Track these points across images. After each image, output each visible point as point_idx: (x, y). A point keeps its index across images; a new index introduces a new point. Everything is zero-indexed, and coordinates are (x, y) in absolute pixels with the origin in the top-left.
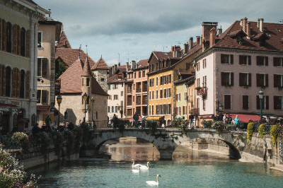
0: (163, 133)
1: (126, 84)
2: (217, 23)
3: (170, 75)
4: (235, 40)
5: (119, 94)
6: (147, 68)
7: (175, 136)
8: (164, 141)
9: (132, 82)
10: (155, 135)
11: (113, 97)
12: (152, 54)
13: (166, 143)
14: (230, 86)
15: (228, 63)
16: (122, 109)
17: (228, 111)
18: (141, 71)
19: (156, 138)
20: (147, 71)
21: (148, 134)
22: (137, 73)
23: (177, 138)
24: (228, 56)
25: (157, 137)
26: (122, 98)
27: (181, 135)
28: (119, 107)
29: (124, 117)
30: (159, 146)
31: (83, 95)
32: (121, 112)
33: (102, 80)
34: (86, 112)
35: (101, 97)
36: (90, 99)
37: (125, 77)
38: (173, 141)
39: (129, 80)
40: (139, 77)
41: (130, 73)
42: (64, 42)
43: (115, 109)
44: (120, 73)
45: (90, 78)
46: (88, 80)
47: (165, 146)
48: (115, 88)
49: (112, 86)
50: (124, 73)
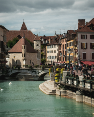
0: (35, 70)
1: (59, 45)
2: (85, 19)
3: (73, 42)
4: (89, 28)
5: (56, 50)
6: (66, 38)
7: (39, 72)
8: (35, 73)
9: (61, 44)
11: (54, 52)
12: (68, 31)
13: (36, 74)
14: (85, 49)
15: (84, 38)
16: (57, 57)
17: (85, 60)
18: (65, 39)
19: (32, 72)
20: (66, 39)
21: (29, 71)
22: (63, 40)
23: (40, 72)
24: (85, 35)
26: (57, 52)
27: (42, 71)
28: (56, 57)
29: (58, 61)
30: (33, 76)
31: (23, 53)
32: (57, 59)
33: (38, 45)
34: (24, 61)
35: (34, 54)
36: (26, 55)
37: (59, 42)
38: (38, 74)
39: (60, 43)
40: (64, 42)
41: (60, 40)
42: (24, 27)
43: (55, 57)
44: (57, 39)
45: (26, 46)
46: (25, 47)
47: (36, 76)
48: (55, 47)
49: (53, 46)
50: (59, 40)
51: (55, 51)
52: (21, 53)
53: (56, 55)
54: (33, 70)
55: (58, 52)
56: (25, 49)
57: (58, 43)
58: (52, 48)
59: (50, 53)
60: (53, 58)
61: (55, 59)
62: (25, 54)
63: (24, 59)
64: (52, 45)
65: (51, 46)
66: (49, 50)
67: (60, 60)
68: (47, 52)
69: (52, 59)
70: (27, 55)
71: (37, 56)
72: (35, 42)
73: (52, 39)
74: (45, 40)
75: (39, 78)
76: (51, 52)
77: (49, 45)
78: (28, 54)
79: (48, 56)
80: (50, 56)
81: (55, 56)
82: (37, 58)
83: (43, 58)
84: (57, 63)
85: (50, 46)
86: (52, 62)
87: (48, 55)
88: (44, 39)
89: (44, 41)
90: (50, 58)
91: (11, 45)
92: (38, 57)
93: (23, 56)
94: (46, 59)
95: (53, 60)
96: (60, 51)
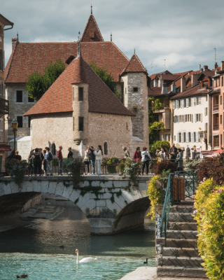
0: (95, 184)
1: (211, 95)
5: (203, 112)
7: (118, 190)
8: (97, 199)
9: (219, 92)
10: (81, 189)
11: (194, 118)
13: (101, 203)
19: (82, 194)
21: (67, 186)
25: (84, 191)
26: (206, 119)
27: (127, 189)
28: (201, 134)
29: (209, 149)
30: (88, 210)
31: (74, 114)
32: (206, 141)
33: (135, 90)
34: (79, 144)
35: (118, 118)
36: (85, 121)
37: (211, 85)
38: (112, 200)
39: (215, 89)
41: (217, 78)
42: (92, 33)
43: (198, 136)
44: (206, 78)
45: (86, 87)
46: (81, 90)
47: (99, 210)
48: (198, 103)
49: (193, 100)
50: (210, 78)
51: (198, 117)
52: (69, 114)
53: (204, 129)
54: (86, 184)
55: (208, 116)
56: (81, 97)
57: (207, 88)
58: (190, 105)
59: (181, 123)
60: (192, 137)
61: (199, 141)
62: (81, 120)
63: (78, 137)
64: (190, 97)
65: (187, 100)
66: (178, 112)
67: (215, 146)
68: (172, 119)
69: (190, 141)
70: (91, 124)
71: (131, 127)
72: (125, 79)
73: (189, 79)
74: (167, 83)
75: (116, 223)
76: (188, 118)
77: (179, 99)
78: (97, 117)
79: (176, 133)
80: (182, 132)
81: (197, 131)
82: (131, 133)
83: (163, 140)
84: (205, 153)
85: (182, 102)
86: (188, 150)
87: (178, 128)
88: (165, 81)
89: (164, 86)
90: (182, 138)
91: (39, 89)
92: (136, 132)
93: (77, 126)
94: (170, 142)
95: (191, 145)
96: (217, 115)
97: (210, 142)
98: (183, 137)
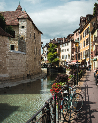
1: (71, 41)
3: (89, 27)
11: (67, 50)
20: (79, 31)
22: (76, 33)
29: (71, 61)
39: (73, 39)
40: (76, 36)
44: (70, 36)
48: (68, 45)
59: (63, 52)
61: (68, 58)
64: (65, 43)
66: (62, 49)
69: (65, 58)
80: (63, 55)
81: (67, 54)
83: (57, 58)
85: (63, 45)
94: (60, 59)
96: (73, 48)
97: (71, 58)
98: (63, 57)
